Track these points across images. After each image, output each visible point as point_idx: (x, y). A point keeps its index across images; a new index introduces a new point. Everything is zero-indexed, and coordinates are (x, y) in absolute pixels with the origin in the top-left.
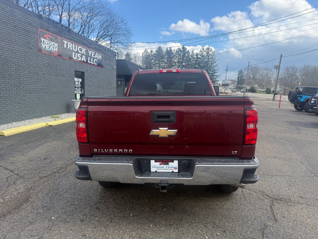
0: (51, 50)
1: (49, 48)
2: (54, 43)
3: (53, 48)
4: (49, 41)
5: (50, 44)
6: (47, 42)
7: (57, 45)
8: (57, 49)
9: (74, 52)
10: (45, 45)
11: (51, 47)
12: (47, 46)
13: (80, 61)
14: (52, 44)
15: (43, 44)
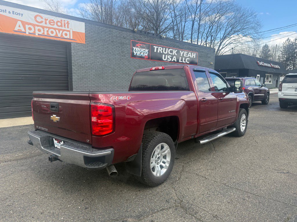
0: (142, 56)
1: (140, 54)
2: (145, 50)
3: (144, 53)
4: (140, 49)
5: (141, 50)
6: (138, 50)
7: (147, 51)
8: (147, 54)
9: (164, 54)
10: (136, 52)
11: (142, 53)
12: (138, 52)
13: (171, 61)
14: (143, 51)
15: (134, 52)
